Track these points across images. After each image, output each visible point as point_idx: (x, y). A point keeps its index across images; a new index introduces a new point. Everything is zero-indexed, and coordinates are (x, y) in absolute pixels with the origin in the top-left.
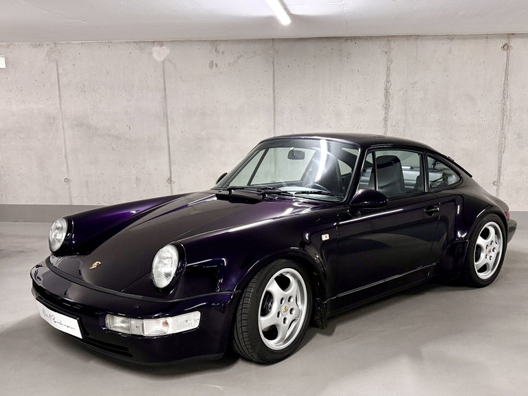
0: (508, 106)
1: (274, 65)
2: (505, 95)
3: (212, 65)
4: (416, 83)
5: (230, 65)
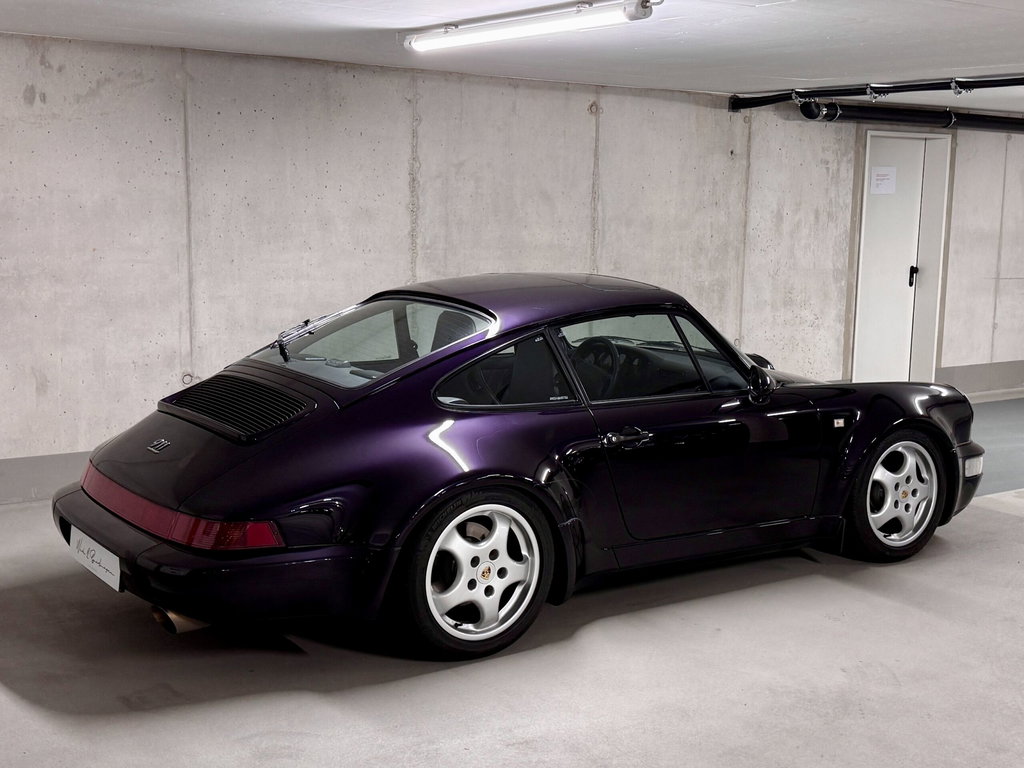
1: (185, 108)
5: (78, 99)
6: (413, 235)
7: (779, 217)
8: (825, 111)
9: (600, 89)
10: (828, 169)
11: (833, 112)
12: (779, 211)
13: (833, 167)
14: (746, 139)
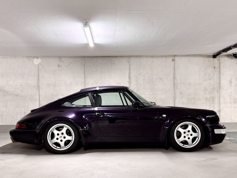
0: (176, 82)
1: (84, 66)
2: (174, 78)
3: (59, 66)
4: (140, 73)
5: (66, 66)
9: (175, 56)
12: (230, 80)
14: (219, 64)
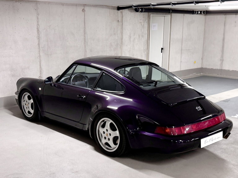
0: (86, 38)
4: (50, 26)
6: (39, 44)
7: (130, 37)
8: (140, 10)
9: (85, 5)
10: (141, 24)
11: (142, 10)
12: (130, 35)
13: (143, 24)
14: (121, 17)
